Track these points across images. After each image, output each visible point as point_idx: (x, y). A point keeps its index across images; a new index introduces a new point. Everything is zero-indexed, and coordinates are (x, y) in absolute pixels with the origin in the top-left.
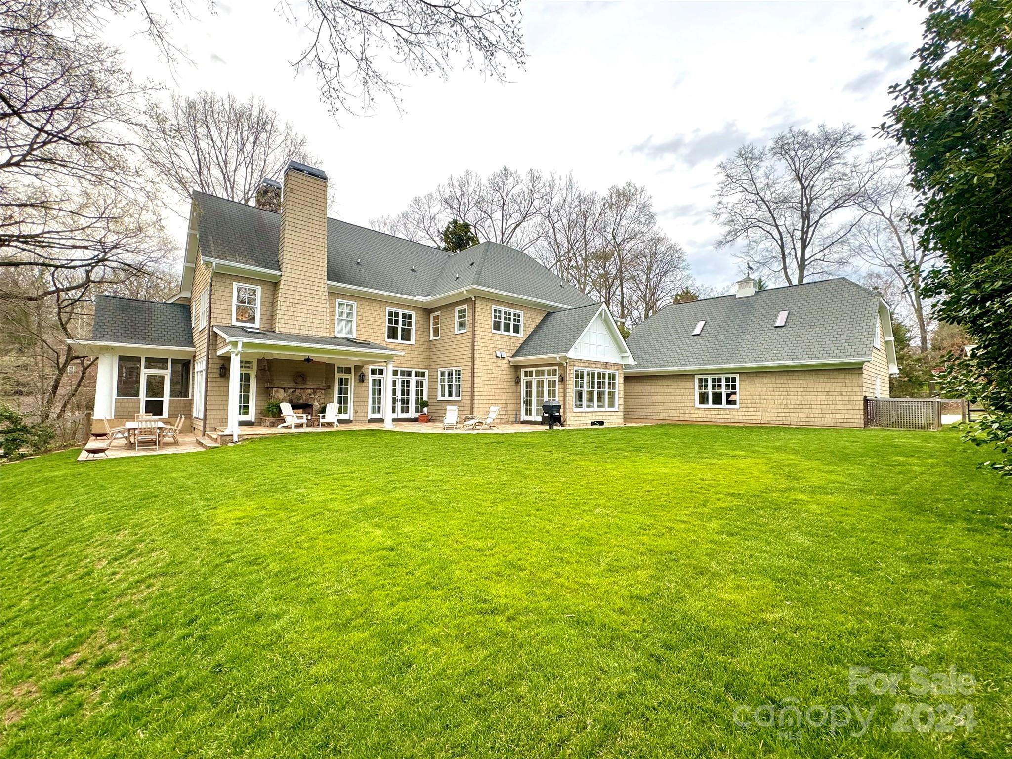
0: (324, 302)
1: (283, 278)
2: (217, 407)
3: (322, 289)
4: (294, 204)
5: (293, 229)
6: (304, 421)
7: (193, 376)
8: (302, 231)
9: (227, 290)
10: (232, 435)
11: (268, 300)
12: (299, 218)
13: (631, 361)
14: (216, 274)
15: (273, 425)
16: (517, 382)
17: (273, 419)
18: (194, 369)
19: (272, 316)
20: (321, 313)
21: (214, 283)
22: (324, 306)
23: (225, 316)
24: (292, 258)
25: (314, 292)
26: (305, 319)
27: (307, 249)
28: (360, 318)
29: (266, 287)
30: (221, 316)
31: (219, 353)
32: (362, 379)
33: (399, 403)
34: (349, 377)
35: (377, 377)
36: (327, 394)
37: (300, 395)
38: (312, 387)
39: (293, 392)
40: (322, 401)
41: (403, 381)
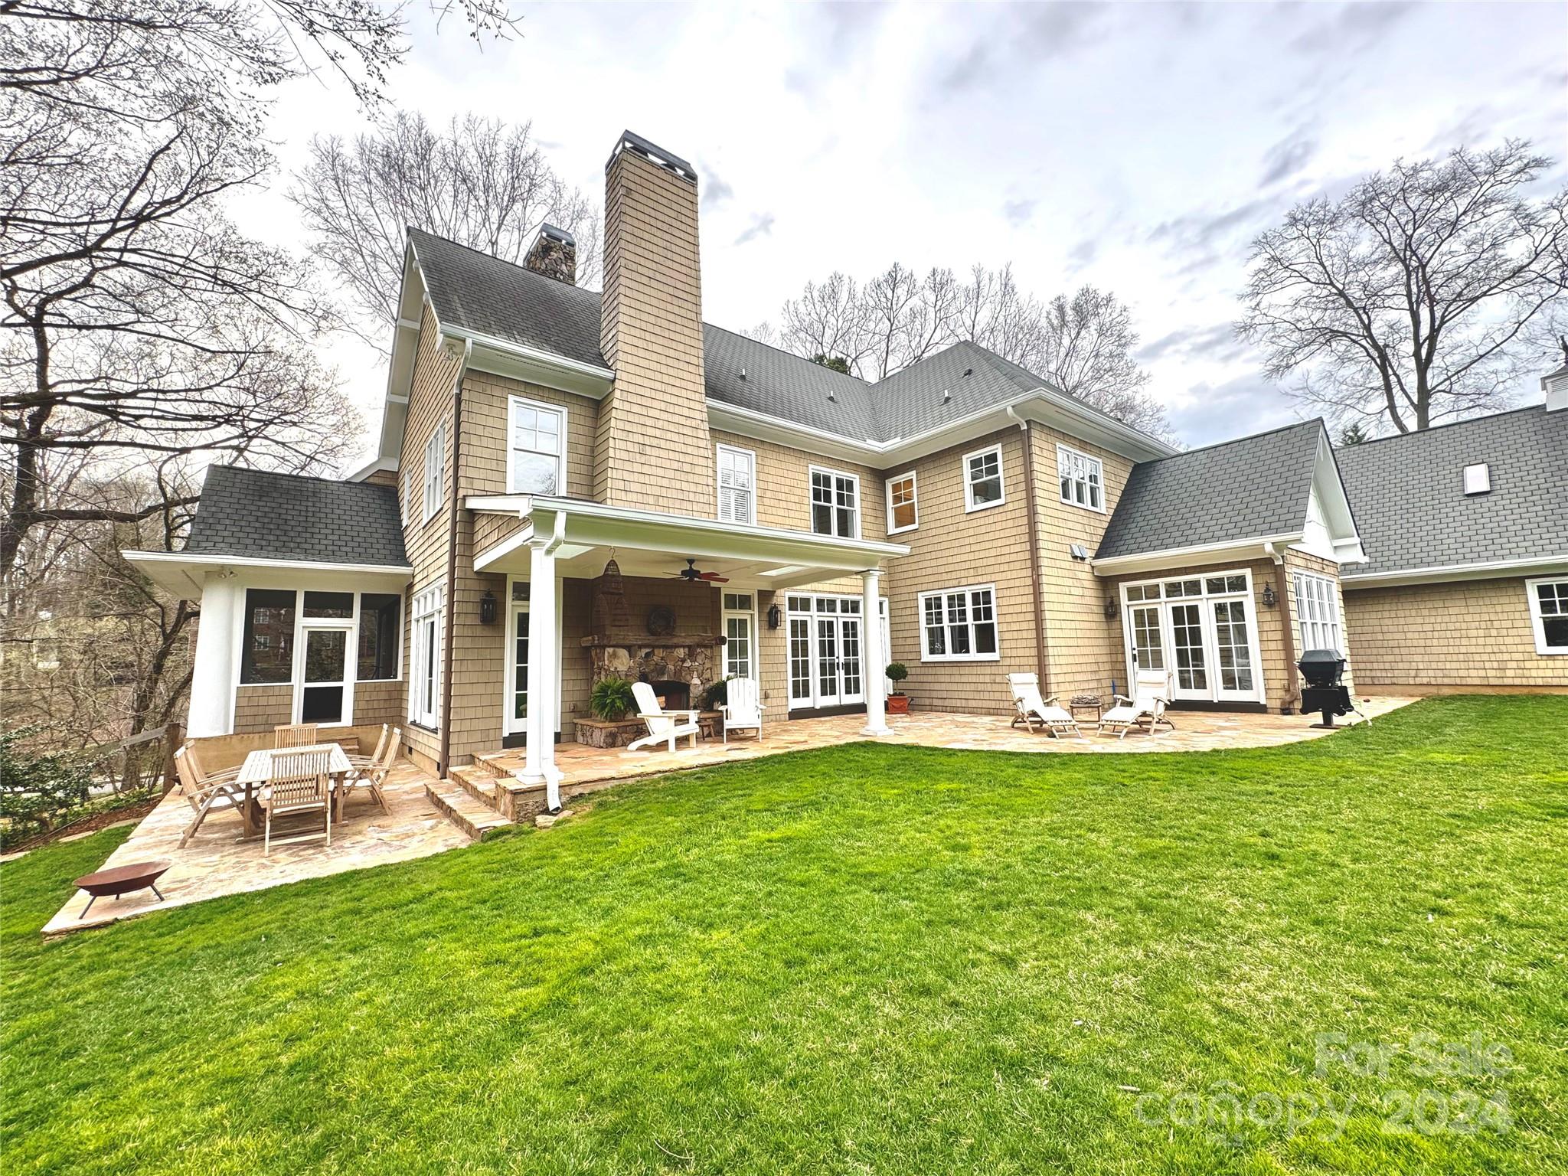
0: (702, 444)
1: (618, 384)
2: (475, 701)
3: (697, 415)
4: (636, 223)
5: (634, 276)
6: (692, 728)
7: (407, 631)
8: (654, 284)
9: (495, 412)
10: (544, 789)
11: (582, 440)
12: (646, 254)
13: (1356, 556)
14: (471, 374)
15: (613, 742)
16: (1111, 612)
17: (611, 726)
18: (408, 613)
19: (593, 477)
20: (698, 470)
21: (465, 395)
22: (702, 452)
23: (490, 475)
24: (636, 342)
25: (683, 420)
26: (665, 482)
27: (666, 324)
28: (762, 485)
29: (577, 409)
30: (482, 474)
31: (479, 564)
32: (772, 620)
33: (842, 672)
34: (748, 618)
35: (799, 615)
36: (715, 659)
37: (663, 663)
38: (688, 642)
39: (647, 655)
40: (707, 675)
41: (845, 624)
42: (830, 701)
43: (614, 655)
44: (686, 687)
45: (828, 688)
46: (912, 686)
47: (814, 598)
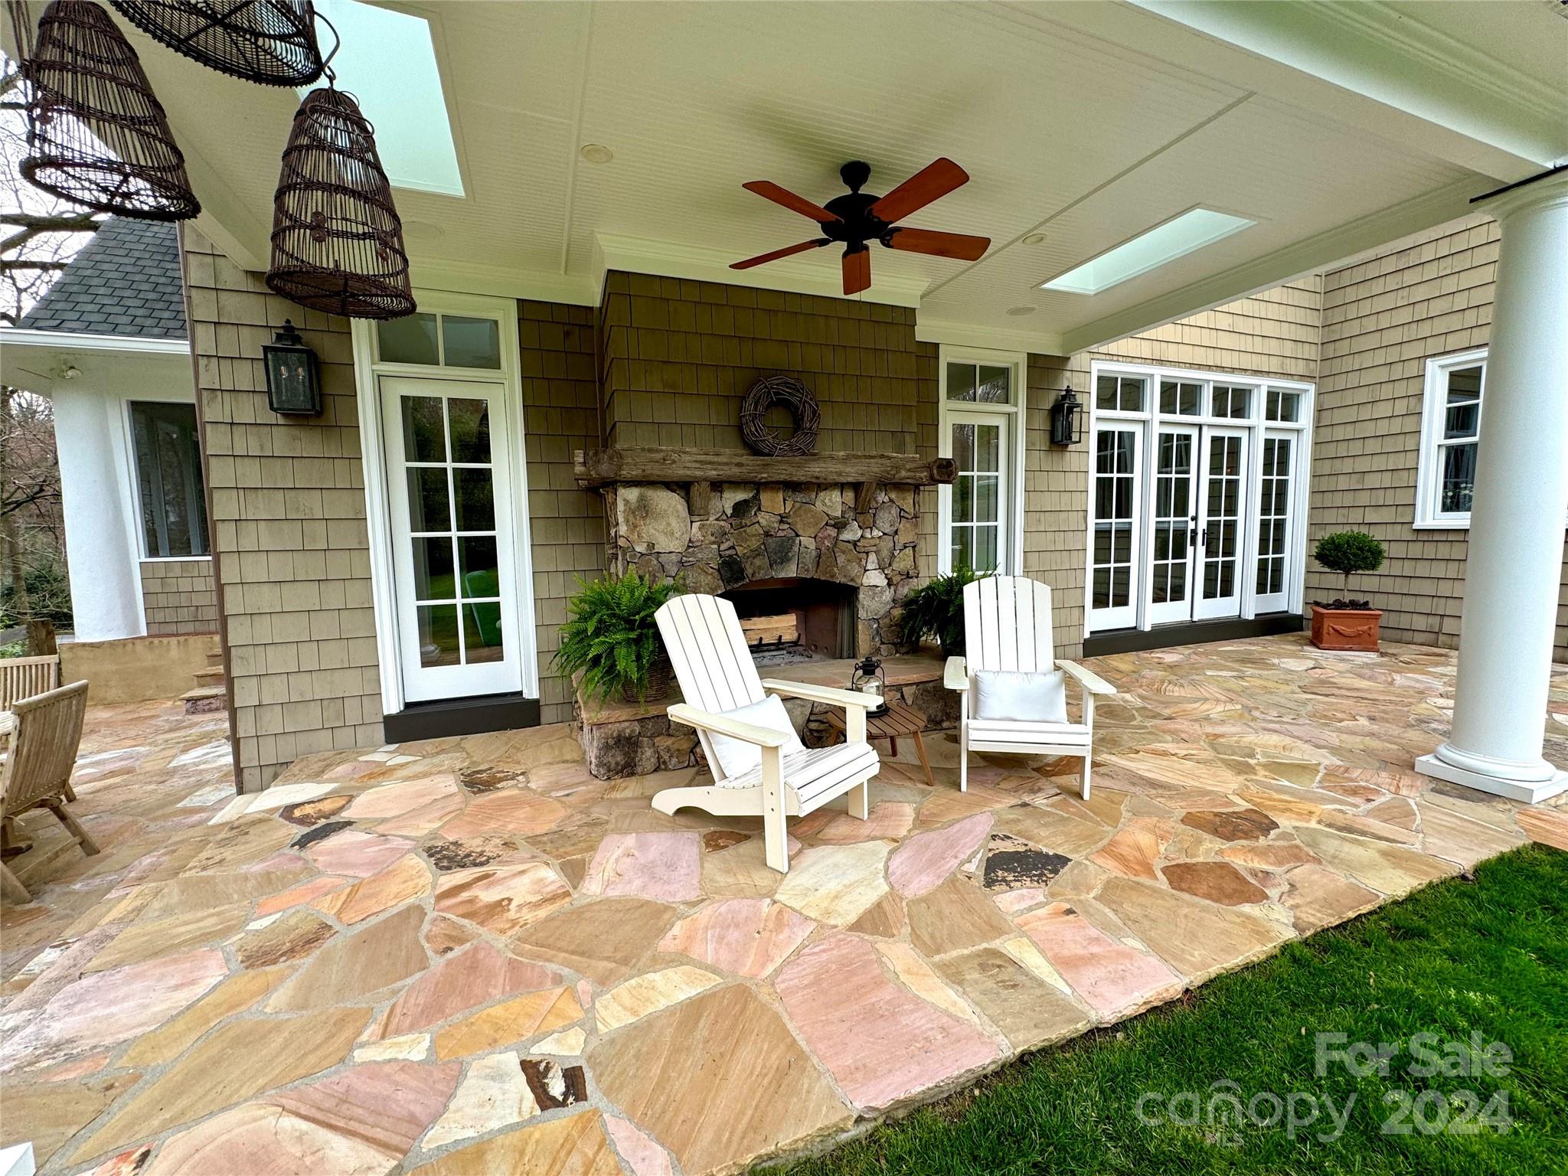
32: (1057, 429)
33: (1201, 549)
34: (1001, 423)
35: (1117, 420)
36: (920, 519)
37: (784, 531)
38: (852, 472)
39: (740, 509)
40: (903, 562)
41: (1217, 441)
42: (1172, 613)
43: (643, 509)
44: (846, 595)
45: (1169, 588)
46: (1388, 585)
47: (1157, 375)
